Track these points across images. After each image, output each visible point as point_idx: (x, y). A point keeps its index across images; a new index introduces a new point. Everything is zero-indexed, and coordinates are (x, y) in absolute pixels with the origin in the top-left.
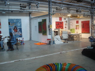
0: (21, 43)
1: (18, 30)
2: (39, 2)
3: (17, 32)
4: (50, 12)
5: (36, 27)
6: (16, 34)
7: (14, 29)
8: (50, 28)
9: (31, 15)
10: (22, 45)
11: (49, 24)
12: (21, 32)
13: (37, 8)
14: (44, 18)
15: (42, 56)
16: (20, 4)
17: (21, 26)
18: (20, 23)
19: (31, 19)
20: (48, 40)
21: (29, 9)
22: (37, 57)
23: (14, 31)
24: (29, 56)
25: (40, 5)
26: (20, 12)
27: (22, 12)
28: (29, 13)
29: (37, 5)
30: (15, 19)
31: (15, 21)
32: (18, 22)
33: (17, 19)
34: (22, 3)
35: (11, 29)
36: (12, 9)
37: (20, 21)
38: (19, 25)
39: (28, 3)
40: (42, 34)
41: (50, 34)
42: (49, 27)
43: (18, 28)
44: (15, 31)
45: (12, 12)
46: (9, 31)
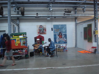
0: (64, 49)
1: (63, 36)
2: (85, 6)
3: (61, 38)
4: (96, 16)
5: (81, 33)
6: (61, 40)
7: (59, 35)
8: (96, 34)
9: (76, 20)
10: (65, 52)
11: (95, 29)
12: (66, 38)
13: (83, 12)
14: (89, 23)
15: (78, 66)
16: (65, 10)
17: (66, 32)
18: (65, 29)
19: (76, 25)
20: (93, 48)
21: (75, 14)
22: (72, 67)
23: (58, 37)
24: (65, 64)
25: (86, 9)
26: (63, 17)
27: (66, 17)
28: (74, 18)
29: (83, 9)
30: (60, 25)
31: (60, 27)
32: (63, 28)
33: (62, 25)
34: (66, 8)
35: (56, 35)
36: (55, 14)
37: (65, 27)
38: (64, 31)
39: (73, 8)
40: (87, 41)
41: (95, 42)
42: (94, 32)
43: (63, 34)
44: (60, 37)
45: (55, 17)
46: (54, 37)
